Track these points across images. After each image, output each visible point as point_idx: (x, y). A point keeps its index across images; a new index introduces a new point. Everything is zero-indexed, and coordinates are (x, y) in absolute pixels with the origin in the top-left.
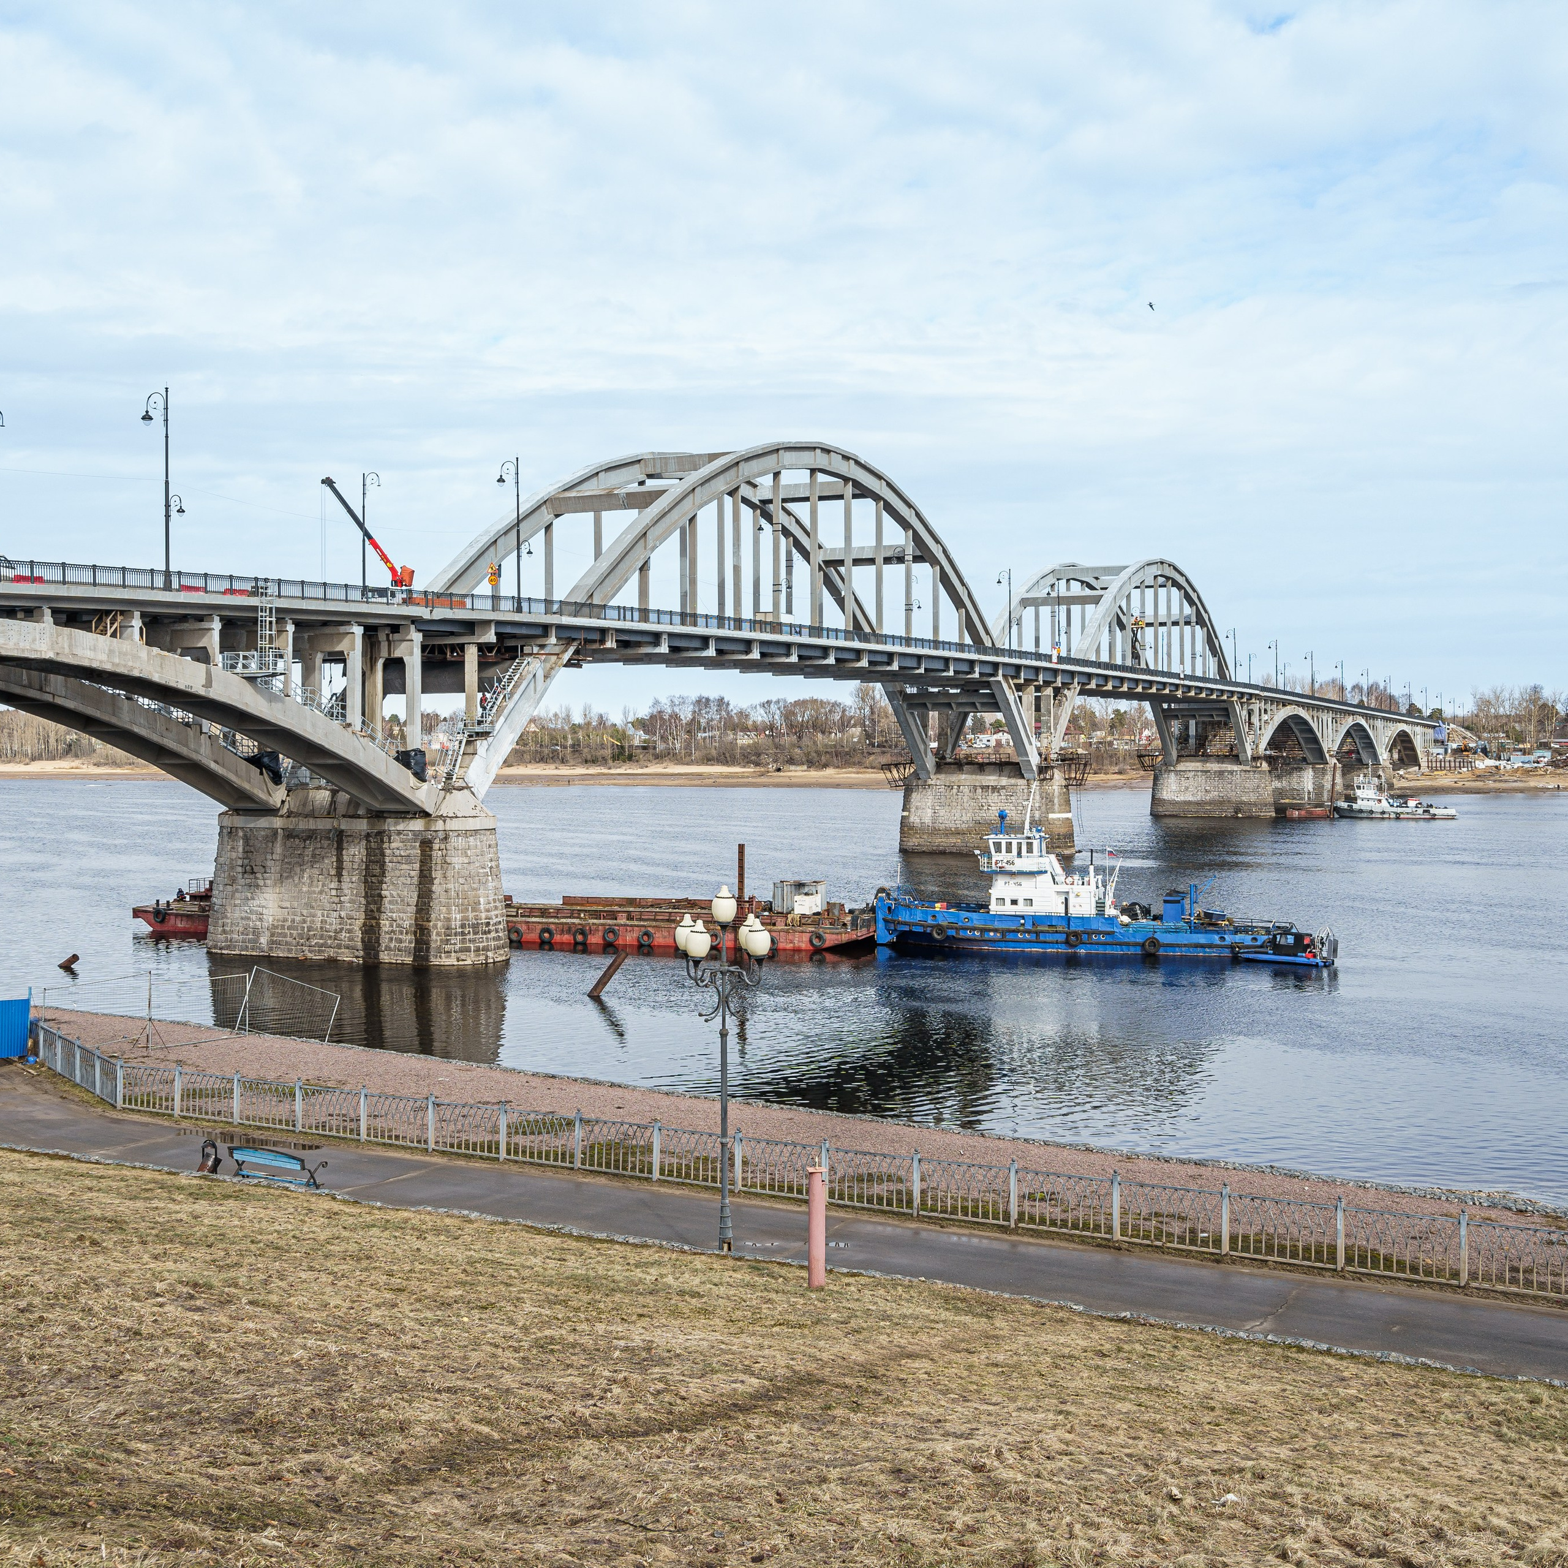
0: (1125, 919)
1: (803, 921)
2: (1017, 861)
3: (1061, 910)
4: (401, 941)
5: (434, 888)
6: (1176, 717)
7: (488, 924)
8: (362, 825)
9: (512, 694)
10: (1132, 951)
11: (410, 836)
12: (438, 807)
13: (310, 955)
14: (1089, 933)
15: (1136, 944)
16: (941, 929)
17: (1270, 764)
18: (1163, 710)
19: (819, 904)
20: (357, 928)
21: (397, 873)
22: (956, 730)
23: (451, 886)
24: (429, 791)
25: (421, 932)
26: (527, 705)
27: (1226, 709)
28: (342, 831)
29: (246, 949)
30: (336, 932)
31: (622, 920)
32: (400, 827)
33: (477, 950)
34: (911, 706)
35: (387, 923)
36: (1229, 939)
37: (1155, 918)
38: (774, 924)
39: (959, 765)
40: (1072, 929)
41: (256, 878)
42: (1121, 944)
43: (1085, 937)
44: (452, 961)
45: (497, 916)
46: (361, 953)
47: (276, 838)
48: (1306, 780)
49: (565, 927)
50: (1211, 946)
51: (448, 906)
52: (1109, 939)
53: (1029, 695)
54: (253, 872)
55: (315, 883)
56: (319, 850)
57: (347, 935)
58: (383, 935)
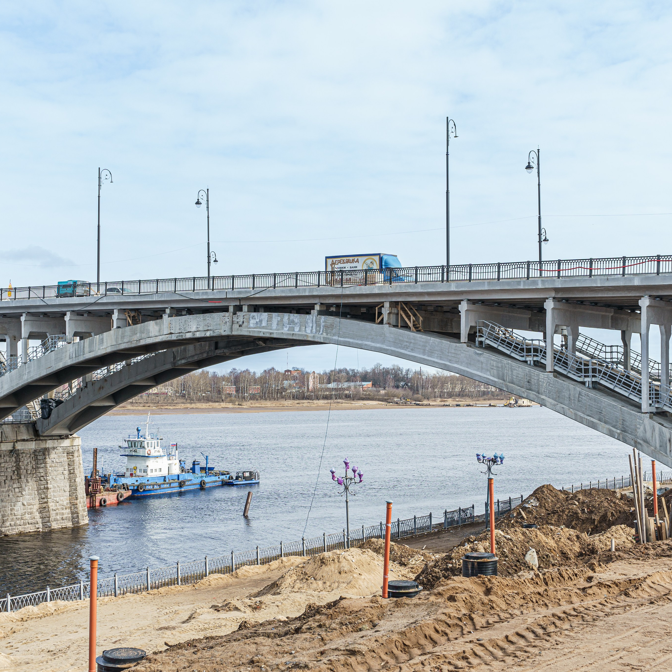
4: (63, 514)
5: (77, 480)
8: (32, 445)
11: (61, 450)
20: (35, 510)
21: (56, 473)
25: (73, 507)
28: (19, 450)
30: (21, 515)
32: (56, 445)
35: (53, 504)
46: (40, 526)
56: (4, 464)
57: (30, 516)
58: (52, 512)
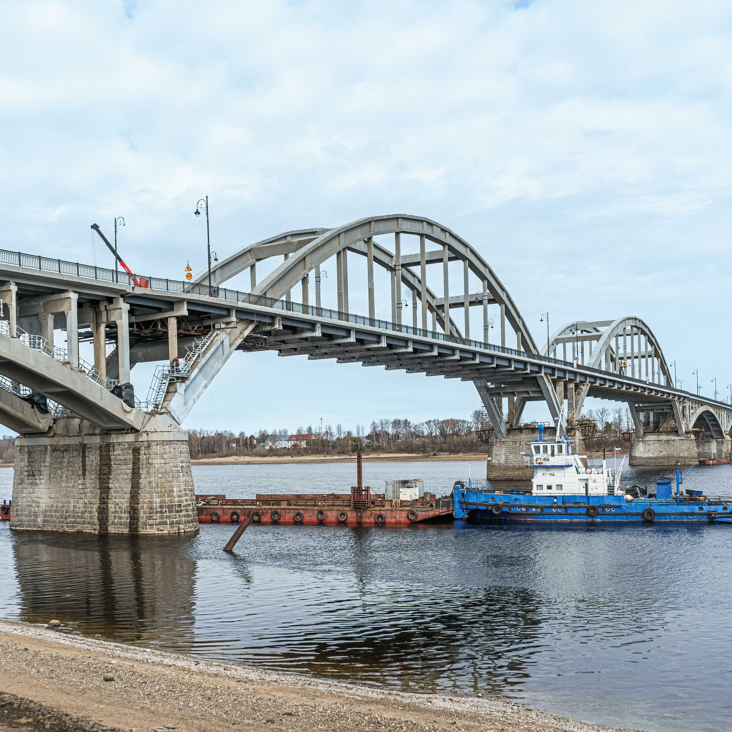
0: (629, 497)
1: (404, 504)
2: (551, 458)
3: (583, 492)
4: (121, 518)
5: (141, 481)
6: (643, 411)
7: (180, 506)
8: (97, 440)
9: (205, 353)
10: (635, 519)
11: (127, 446)
12: (144, 425)
13: (67, 529)
14: (603, 507)
15: (637, 514)
16: (498, 507)
17: (695, 435)
18: (636, 407)
19: (417, 494)
20: (94, 510)
21: (119, 471)
22: (519, 410)
23: (152, 479)
24: (137, 414)
25: (133, 511)
26: (217, 363)
27: (671, 405)
28: (85, 445)
29: (30, 526)
30: (82, 513)
31: (284, 505)
32: (120, 440)
33: (172, 523)
34: (492, 395)
35: (113, 506)
36: (706, 508)
37: (651, 496)
38: (384, 506)
39: (520, 430)
40: (592, 504)
41: (36, 479)
42: (626, 514)
43: (600, 510)
44: (154, 531)
45: (187, 500)
46: (98, 527)
47: (47, 452)
48: (713, 448)
49: (247, 511)
50: (692, 514)
51: (151, 493)
52: (618, 511)
53: (560, 387)
54: (34, 475)
55: (70, 480)
56: (72, 458)
57: (89, 515)
58: (110, 514)
